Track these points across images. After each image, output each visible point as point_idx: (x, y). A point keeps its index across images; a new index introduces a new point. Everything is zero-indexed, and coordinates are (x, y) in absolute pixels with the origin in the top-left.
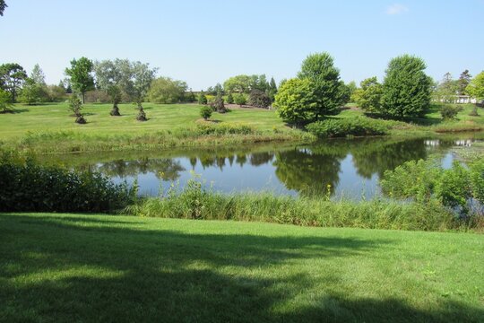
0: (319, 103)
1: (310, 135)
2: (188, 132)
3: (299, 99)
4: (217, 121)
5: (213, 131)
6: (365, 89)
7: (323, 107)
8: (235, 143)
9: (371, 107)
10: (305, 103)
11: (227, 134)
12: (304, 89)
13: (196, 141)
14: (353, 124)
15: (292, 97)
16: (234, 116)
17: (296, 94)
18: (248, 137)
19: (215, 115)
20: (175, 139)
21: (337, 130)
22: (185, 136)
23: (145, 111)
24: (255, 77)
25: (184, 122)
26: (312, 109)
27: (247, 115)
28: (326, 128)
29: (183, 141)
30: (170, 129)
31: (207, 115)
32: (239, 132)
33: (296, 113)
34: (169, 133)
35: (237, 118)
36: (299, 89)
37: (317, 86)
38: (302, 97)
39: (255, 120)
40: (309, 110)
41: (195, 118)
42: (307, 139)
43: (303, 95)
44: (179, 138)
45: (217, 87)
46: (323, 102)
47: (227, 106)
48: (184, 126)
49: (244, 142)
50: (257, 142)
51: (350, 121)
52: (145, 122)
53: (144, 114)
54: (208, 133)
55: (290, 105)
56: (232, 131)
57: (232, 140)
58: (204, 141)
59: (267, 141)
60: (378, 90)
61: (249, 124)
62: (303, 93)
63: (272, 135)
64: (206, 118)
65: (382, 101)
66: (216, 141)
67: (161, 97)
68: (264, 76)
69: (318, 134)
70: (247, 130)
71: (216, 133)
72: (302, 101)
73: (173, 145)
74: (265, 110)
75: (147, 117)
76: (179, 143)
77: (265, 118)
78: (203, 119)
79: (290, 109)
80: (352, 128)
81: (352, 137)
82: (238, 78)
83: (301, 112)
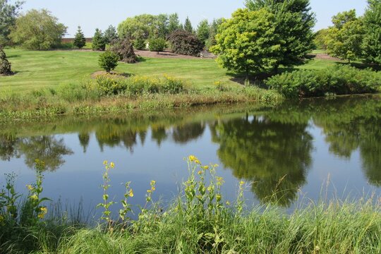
0: (282, 45)
1: (273, 94)
2: (83, 92)
3: (254, 39)
4: (126, 75)
5: (124, 88)
6: (340, 28)
7: (289, 51)
8: (161, 108)
9: (350, 53)
10: (264, 45)
11: (146, 94)
12: (260, 24)
13: (98, 105)
14: (334, 76)
15: (244, 37)
16: (151, 67)
17: (250, 31)
18: (181, 97)
19: (122, 66)
20: (63, 103)
21: (312, 85)
22: (79, 98)
23: (10, 60)
24: (163, 18)
25: (74, 76)
26: (274, 55)
27: (171, 65)
28: (296, 83)
29: (77, 105)
30: (53, 87)
31: (109, 65)
32: (165, 89)
33: (250, 61)
34: (53, 92)
35: (155, 70)
36: (253, 24)
37: (279, 20)
38: (258, 36)
39: (184, 73)
40: (269, 55)
41: (91, 70)
42: (269, 99)
43: (260, 33)
44: (69, 100)
45: (108, 31)
46: (287, 44)
47: (138, 53)
48: (77, 82)
49: (175, 105)
50: (196, 105)
51: (328, 72)
52: (10, 77)
53: (9, 64)
54: (115, 92)
55: (241, 49)
56: (154, 89)
57: (156, 103)
58: (112, 105)
59: (211, 104)
60: (359, 28)
61: (178, 78)
62: (260, 30)
63: (217, 95)
64: (108, 70)
65: (364, 45)
66: (131, 104)
67: (34, 39)
68: (175, 16)
69: (284, 92)
70: (176, 88)
71: (128, 92)
72: (259, 42)
73: (61, 113)
74: (194, 58)
75: (13, 69)
76: (71, 108)
77: (199, 69)
78: (105, 72)
79: (242, 55)
80: (333, 83)
81: (334, 96)
82: (138, 19)
83: (258, 58)
